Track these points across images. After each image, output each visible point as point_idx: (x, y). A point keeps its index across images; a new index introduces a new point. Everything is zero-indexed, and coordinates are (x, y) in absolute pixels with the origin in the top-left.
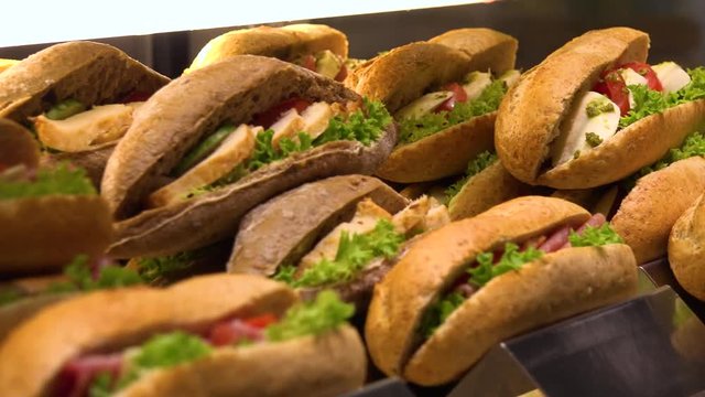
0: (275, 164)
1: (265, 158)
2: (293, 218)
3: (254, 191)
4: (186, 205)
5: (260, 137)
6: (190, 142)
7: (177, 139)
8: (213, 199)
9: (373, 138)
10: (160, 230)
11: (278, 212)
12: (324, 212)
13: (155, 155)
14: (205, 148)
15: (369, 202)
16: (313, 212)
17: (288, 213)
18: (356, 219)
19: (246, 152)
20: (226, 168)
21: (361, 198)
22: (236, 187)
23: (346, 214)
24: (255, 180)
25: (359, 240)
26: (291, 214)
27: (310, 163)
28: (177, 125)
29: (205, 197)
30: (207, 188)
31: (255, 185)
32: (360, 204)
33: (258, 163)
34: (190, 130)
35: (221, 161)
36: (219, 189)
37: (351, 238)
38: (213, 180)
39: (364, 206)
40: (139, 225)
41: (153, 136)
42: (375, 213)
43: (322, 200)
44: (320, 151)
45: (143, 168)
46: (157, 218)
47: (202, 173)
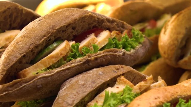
0: (79, 59)
1: (75, 57)
2: (83, 85)
3: (67, 71)
4: (34, 77)
5: (73, 46)
6: (40, 48)
7: (32, 47)
8: (47, 75)
9: (133, 47)
10: (21, 88)
11: (77, 82)
12: (100, 82)
13: (21, 54)
14: (47, 51)
15: (123, 78)
16: (93, 82)
17: (81, 82)
18: (116, 86)
19: (64, 53)
20: (55, 60)
21: (119, 76)
22: (59, 69)
23: (111, 83)
24: (68, 67)
25: (114, 95)
26: (83, 83)
27: (96, 59)
28: (32, 40)
29: (44, 74)
30: (45, 70)
31: (68, 69)
32: (118, 79)
33: (71, 58)
34: (38, 42)
35: (52, 57)
36: (50, 70)
37: (110, 94)
38: (48, 66)
39: (120, 80)
40: (11, 86)
41: (21, 45)
42: (125, 83)
43: (99, 76)
44: (101, 53)
45: (15, 60)
46: (21, 83)
47: (43, 63)
